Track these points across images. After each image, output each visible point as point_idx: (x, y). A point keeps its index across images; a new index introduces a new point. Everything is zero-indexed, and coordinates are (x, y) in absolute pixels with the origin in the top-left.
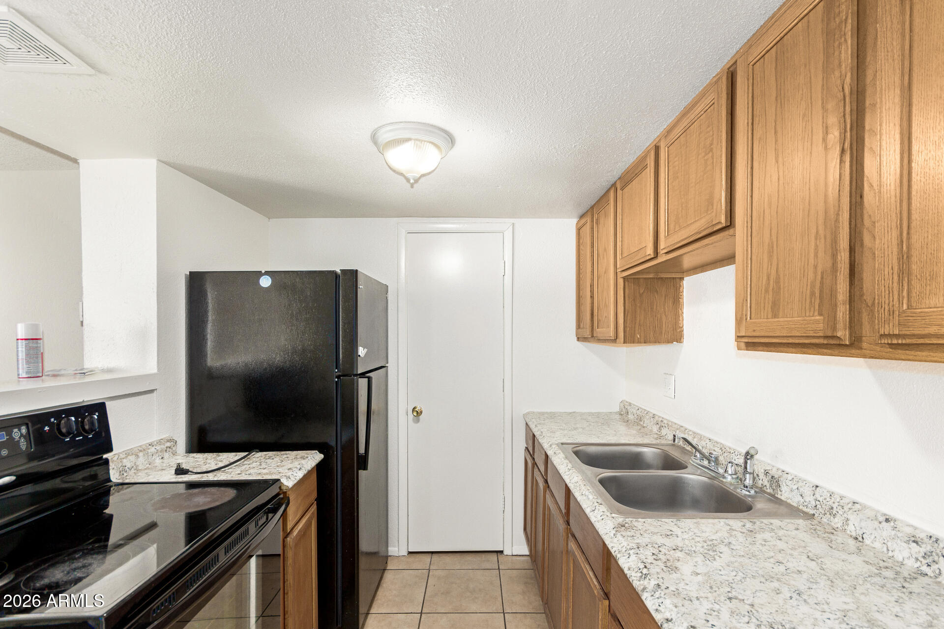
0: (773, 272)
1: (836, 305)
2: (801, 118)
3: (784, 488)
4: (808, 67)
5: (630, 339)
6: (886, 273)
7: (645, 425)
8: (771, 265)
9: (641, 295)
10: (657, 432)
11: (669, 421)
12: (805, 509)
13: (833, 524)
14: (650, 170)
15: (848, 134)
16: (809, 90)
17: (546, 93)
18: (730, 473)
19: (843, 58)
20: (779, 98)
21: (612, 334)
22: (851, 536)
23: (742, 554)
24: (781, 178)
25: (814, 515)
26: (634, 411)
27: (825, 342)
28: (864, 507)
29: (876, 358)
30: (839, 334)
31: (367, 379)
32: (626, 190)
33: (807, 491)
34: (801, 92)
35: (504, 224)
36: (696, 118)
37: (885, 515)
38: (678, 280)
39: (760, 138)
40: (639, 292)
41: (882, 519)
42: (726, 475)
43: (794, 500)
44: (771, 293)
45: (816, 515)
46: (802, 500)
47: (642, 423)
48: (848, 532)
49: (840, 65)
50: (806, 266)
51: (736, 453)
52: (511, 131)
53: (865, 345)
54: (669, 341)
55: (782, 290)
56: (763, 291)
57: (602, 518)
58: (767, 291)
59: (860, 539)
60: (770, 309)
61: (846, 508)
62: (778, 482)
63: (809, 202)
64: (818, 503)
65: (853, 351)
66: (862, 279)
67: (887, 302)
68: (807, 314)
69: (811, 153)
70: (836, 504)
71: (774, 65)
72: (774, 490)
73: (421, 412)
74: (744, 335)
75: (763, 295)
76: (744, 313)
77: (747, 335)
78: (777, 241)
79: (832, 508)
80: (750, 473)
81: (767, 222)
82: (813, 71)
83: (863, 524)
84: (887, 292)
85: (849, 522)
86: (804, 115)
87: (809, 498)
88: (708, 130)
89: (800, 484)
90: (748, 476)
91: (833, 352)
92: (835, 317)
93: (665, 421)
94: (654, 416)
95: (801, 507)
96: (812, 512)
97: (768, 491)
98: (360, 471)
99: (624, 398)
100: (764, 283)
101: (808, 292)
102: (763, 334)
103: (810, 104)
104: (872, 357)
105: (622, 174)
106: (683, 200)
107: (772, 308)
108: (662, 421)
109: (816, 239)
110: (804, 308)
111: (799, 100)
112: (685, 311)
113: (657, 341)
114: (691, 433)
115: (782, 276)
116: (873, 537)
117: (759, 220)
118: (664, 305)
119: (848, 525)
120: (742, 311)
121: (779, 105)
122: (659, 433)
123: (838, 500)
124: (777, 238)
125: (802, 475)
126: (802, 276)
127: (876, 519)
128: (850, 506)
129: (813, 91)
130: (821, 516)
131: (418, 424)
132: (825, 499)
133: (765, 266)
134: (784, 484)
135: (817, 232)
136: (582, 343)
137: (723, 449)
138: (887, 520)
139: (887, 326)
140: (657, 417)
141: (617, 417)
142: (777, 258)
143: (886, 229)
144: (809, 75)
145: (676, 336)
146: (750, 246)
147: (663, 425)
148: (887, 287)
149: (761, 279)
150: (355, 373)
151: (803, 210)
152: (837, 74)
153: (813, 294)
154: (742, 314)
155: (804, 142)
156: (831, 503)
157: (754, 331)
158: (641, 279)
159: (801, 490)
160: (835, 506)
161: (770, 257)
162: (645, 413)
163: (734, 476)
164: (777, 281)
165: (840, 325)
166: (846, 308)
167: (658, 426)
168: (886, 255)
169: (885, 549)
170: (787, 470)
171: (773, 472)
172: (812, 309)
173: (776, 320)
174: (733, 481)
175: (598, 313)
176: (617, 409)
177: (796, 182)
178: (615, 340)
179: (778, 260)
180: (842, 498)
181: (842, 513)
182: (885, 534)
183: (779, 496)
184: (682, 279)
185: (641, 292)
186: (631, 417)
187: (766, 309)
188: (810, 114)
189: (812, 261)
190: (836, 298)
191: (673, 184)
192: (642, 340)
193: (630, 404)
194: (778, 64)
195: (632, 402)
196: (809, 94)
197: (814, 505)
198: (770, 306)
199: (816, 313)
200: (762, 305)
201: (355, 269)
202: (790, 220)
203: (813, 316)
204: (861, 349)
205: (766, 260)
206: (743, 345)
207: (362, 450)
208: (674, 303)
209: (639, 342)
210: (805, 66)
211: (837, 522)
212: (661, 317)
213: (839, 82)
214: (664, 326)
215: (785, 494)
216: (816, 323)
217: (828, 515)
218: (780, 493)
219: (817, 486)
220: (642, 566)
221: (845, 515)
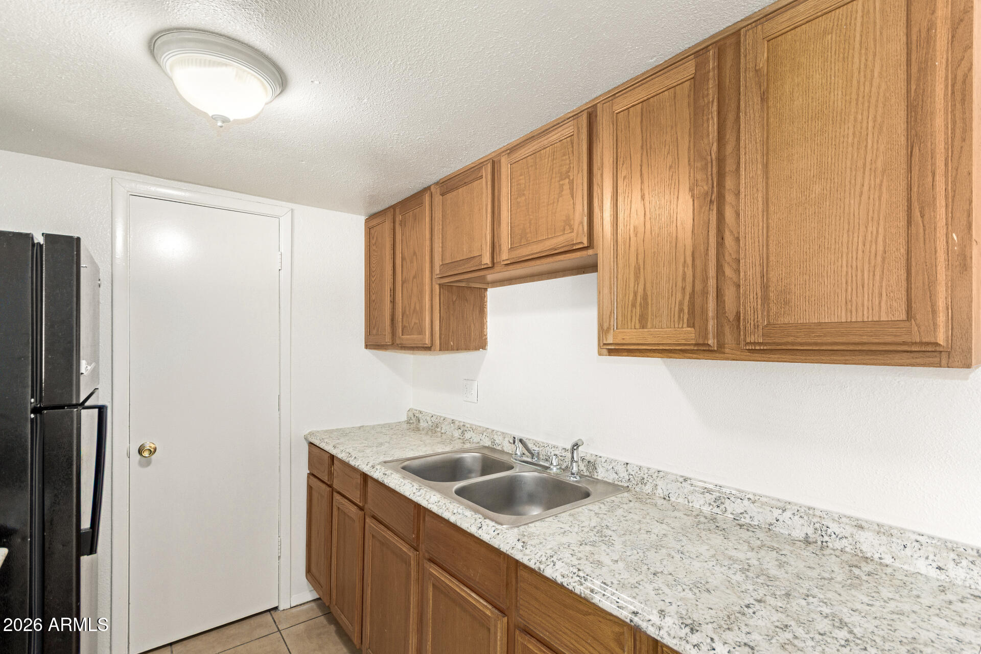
0: (640, 291)
1: (707, 320)
2: (668, 169)
3: (600, 470)
4: (674, 128)
5: (445, 347)
6: (751, 297)
7: (443, 431)
8: (638, 284)
9: (454, 303)
10: (459, 437)
11: (471, 425)
12: (620, 483)
13: (644, 491)
14: (487, 182)
15: (715, 189)
16: (676, 148)
17: (432, 71)
18: (555, 464)
19: (710, 130)
20: (644, 147)
21: (427, 341)
22: (660, 497)
23: (623, 532)
24: (648, 213)
25: (628, 487)
26: (428, 418)
27: (696, 348)
28: (667, 473)
29: (737, 360)
30: (710, 342)
31: (97, 410)
32: (449, 196)
33: (621, 469)
34: (667, 147)
35: (282, 208)
36: (549, 145)
37: (682, 477)
38: (483, 290)
39: (625, 177)
40: (452, 300)
41: (681, 480)
42: (552, 467)
43: (611, 477)
44: (638, 308)
45: (630, 487)
46: (617, 477)
47: (439, 430)
48: (657, 495)
49: (708, 135)
50: (674, 288)
51: (550, 446)
52: (366, 100)
53: (727, 350)
54: (477, 349)
55: (650, 306)
56: (630, 306)
57: (496, 532)
58: (634, 305)
59: (667, 498)
60: (637, 322)
61: (654, 476)
62: (594, 465)
63: (677, 236)
64: (631, 476)
65: (717, 355)
66: (724, 301)
67: (752, 318)
68: (676, 326)
69: (678, 198)
70: (646, 475)
71: (639, 119)
72: (590, 473)
73: (155, 449)
74: (611, 342)
75: (630, 309)
76: (612, 323)
77: (615, 342)
78: (644, 265)
79: (643, 479)
80: (576, 462)
81: (633, 249)
82: (679, 134)
83: (669, 486)
84: (752, 311)
85: (658, 487)
86: (671, 167)
87: (623, 474)
88: (564, 158)
89: (614, 464)
90: (574, 464)
91: (699, 356)
92: (706, 329)
93: (467, 425)
94: (453, 422)
95: (616, 483)
96: (626, 485)
97: (585, 474)
98: (82, 558)
99: (411, 406)
100: (631, 299)
101: (677, 308)
102: (634, 341)
103: (676, 159)
104: (734, 360)
105: (440, 179)
106: (531, 217)
107: (639, 320)
108: (464, 425)
109: (684, 267)
110: (672, 320)
111: (666, 154)
112: (488, 319)
113: (467, 349)
114: (499, 434)
115: (649, 293)
116: (677, 494)
117: (625, 244)
118: (473, 314)
119: (656, 489)
120: (610, 322)
121: (645, 153)
122: (462, 438)
123: (646, 472)
124: (644, 262)
125: (612, 457)
126: (670, 295)
127: (678, 481)
128: (656, 474)
129: (679, 149)
130: (634, 486)
131: (149, 468)
132: (637, 472)
133: (632, 285)
134: (600, 466)
135: (685, 262)
136: (370, 350)
137: (536, 444)
138: (685, 480)
139: (752, 336)
140: (457, 422)
141: (405, 426)
142: (645, 279)
143: (751, 264)
144: (675, 136)
145: (480, 343)
146: (616, 266)
147: (467, 429)
148: (752, 307)
149: (627, 295)
150: (74, 402)
151: (671, 243)
152: (706, 141)
153: (681, 310)
154: (610, 325)
155: (671, 189)
156: (642, 475)
157: (623, 339)
158: (454, 288)
159: (616, 468)
160: (645, 476)
161: (637, 277)
162: (442, 419)
163: (558, 467)
164: (645, 297)
165: (711, 336)
166: (714, 322)
167: (460, 431)
168: (751, 285)
169: (686, 503)
170: (599, 454)
171: (588, 458)
172: (681, 322)
173: (646, 330)
174: (558, 471)
175: (402, 319)
176: (404, 418)
177: (663, 219)
178: (428, 349)
179: (645, 281)
180: (649, 469)
181: (651, 481)
182: (686, 491)
183: (596, 477)
184: (486, 289)
185: (454, 299)
186: (423, 424)
187: (633, 321)
188: (677, 166)
189: (680, 284)
190: (707, 315)
191: (519, 200)
192: (455, 348)
193: (421, 412)
194: (644, 119)
195: (421, 410)
196: (676, 151)
197: (628, 478)
198: (637, 318)
199: (685, 325)
200: (629, 318)
201: (76, 235)
202: (658, 249)
203: (682, 327)
204: (724, 353)
205: (632, 280)
206: (605, 352)
207: (86, 524)
208: (480, 312)
209: (453, 350)
210: (672, 128)
211: (648, 489)
212: (470, 326)
213: (708, 148)
214: (472, 334)
215: (601, 474)
216: (688, 335)
217: (640, 485)
218: (596, 474)
219: (627, 464)
220: (575, 570)
221: (655, 482)
